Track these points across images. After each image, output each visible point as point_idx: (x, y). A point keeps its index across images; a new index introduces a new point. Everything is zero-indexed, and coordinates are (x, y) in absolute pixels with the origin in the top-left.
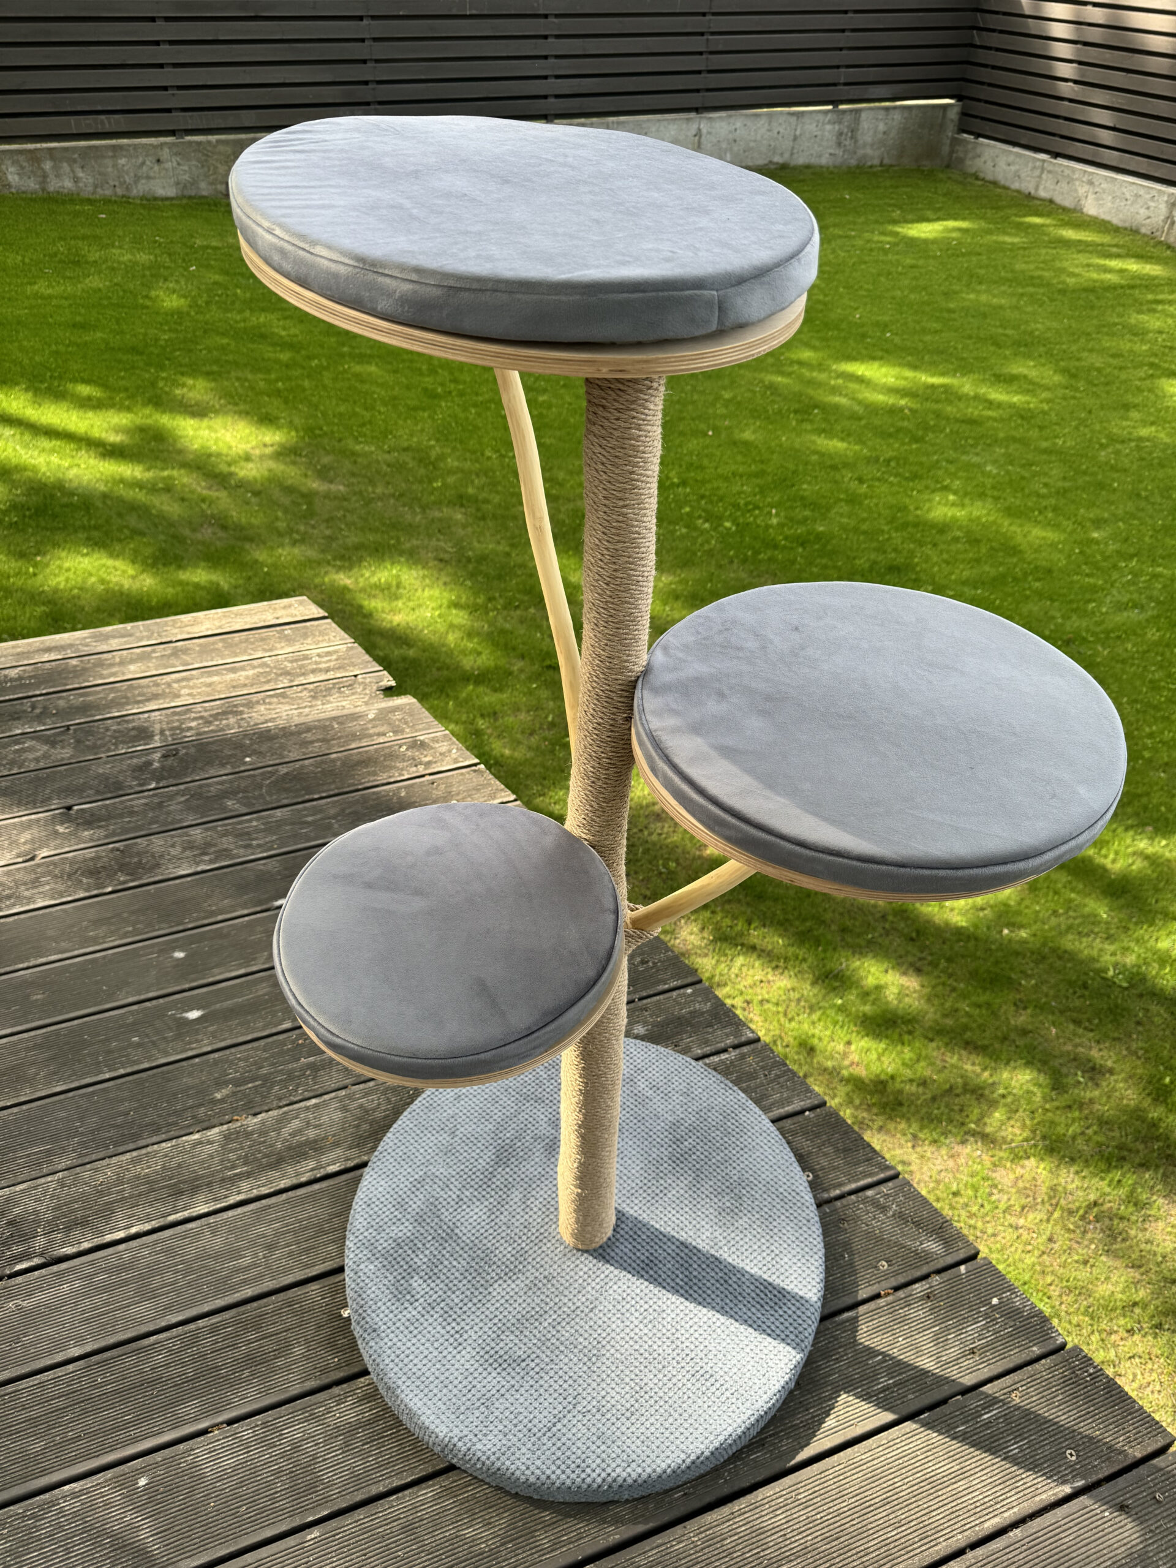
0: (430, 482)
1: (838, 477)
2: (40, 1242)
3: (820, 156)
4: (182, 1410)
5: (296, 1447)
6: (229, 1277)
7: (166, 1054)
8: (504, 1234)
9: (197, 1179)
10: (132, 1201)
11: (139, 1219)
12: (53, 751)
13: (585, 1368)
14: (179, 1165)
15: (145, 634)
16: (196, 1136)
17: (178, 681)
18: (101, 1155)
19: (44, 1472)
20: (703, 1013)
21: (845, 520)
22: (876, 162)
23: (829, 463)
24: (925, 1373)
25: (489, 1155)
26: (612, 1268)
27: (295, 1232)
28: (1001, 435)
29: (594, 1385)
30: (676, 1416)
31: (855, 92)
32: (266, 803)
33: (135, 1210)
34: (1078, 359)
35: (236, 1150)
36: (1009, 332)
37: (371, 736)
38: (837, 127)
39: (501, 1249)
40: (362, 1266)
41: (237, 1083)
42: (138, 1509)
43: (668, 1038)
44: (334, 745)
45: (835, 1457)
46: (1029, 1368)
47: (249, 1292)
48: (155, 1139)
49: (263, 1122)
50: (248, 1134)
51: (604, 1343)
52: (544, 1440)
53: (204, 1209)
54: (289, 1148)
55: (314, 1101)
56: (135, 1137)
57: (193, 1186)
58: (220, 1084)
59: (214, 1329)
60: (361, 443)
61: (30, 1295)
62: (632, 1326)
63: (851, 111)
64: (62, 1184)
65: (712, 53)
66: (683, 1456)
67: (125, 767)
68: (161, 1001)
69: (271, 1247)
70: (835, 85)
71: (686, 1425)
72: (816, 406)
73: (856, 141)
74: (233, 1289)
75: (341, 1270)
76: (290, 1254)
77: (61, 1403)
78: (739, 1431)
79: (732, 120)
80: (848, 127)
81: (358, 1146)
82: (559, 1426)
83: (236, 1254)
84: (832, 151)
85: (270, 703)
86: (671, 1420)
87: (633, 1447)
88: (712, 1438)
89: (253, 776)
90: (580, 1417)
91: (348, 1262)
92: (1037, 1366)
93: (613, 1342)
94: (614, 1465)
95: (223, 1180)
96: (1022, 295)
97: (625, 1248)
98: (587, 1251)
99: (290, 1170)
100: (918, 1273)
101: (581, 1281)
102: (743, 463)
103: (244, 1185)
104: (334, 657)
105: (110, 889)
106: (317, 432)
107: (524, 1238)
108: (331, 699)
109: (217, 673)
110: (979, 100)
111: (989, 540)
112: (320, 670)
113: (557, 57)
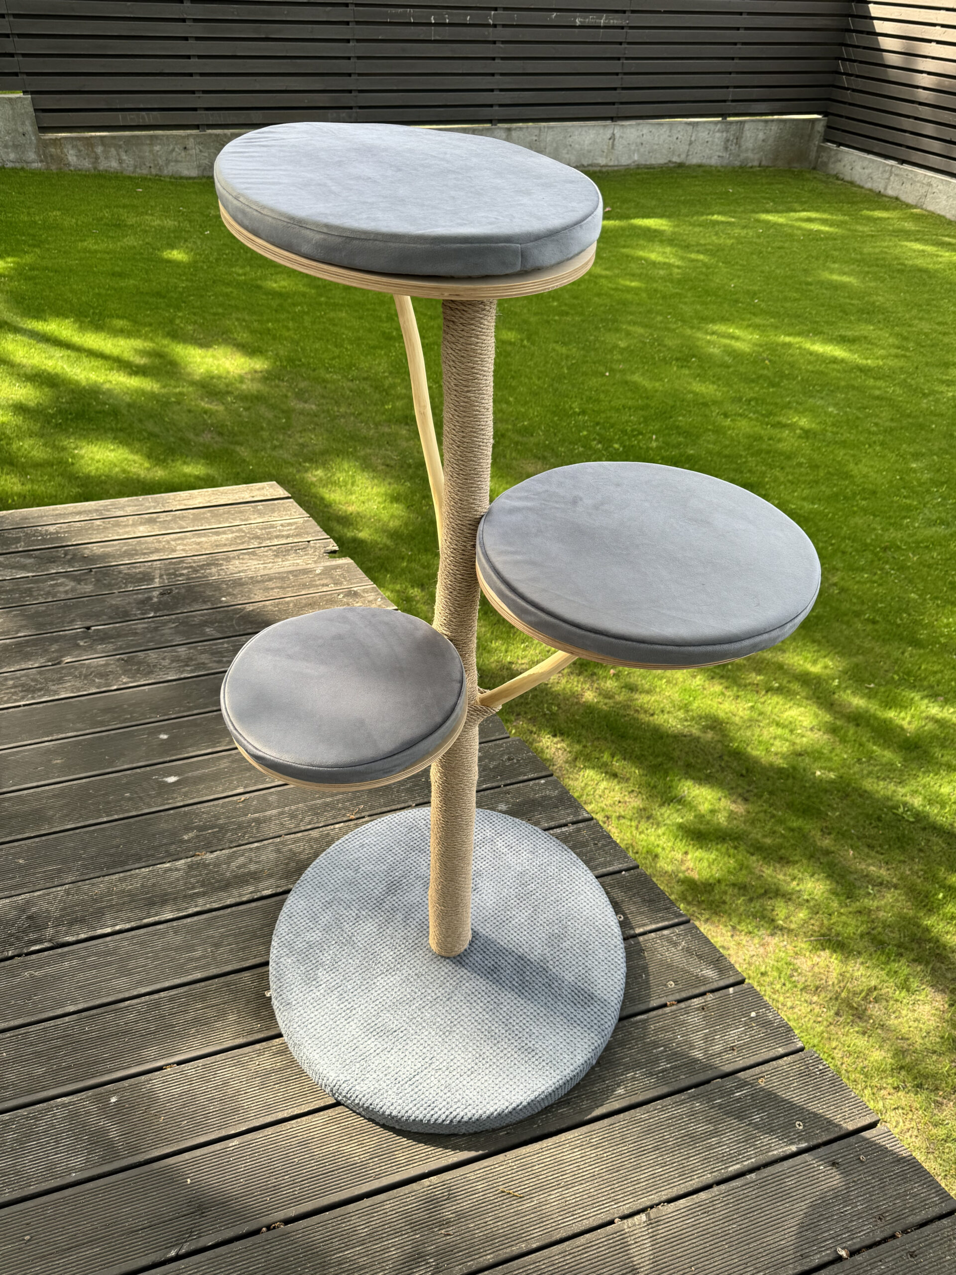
0: (383, 405)
1: (707, 412)
2: (50, 932)
3: (711, 158)
4: (145, 1053)
5: (225, 1084)
6: (185, 964)
7: (150, 806)
8: (388, 943)
9: (166, 895)
10: (118, 908)
11: (122, 920)
12: (79, 586)
13: (440, 1039)
14: (154, 885)
15: (152, 504)
16: (168, 865)
17: (175, 540)
18: (97, 874)
19: (44, 1088)
20: (551, 798)
21: (711, 446)
22: (756, 163)
23: (701, 401)
24: (696, 1061)
25: (382, 887)
26: (466, 971)
27: (235, 935)
28: (843, 383)
29: (446, 1051)
30: (505, 1076)
31: (741, 107)
32: (235, 631)
33: (119, 914)
34: (910, 326)
35: (196, 876)
36: (855, 302)
37: (317, 586)
38: (725, 135)
39: (385, 953)
40: (282, 960)
41: (201, 829)
42: (110, 1117)
43: (523, 814)
44: (288, 592)
45: (622, 1115)
46: (774, 1063)
47: (199, 975)
48: (137, 865)
49: (217, 857)
50: (206, 866)
51: (455, 1023)
52: (407, 1086)
53: (170, 916)
54: (236, 877)
55: (256, 845)
56: (124, 863)
57: (164, 900)
58: (188, 829)
59: (172, 999)
60: (331, 372)
61: (40, 967)
62: (477, 1012)
63: (737, 122)
64: (67, 892)
65: (625, 74)
66: (507, 1104)
67: (131, 601)
68: (148, 768)
69: (217, 945)
70: (725, 101)
71: (511, 1083)
72: (694, 356)
73: (740, 147)
74: (188, 972)
75: (267, 964)
76: (231, 951)
77: (59, 1043)
78: (550, 1090)
79: (640, 128)
80: (734, 135)
81: (286, 878)
82: (417, 1077)
83: (191, 948)
84: (721, 154)
85: (243, 559)
86: (500, 1079)
87: (471, 1095)
88: (529, 1093)
89: (227, 611)
90: (433, 1072)
91: (272, 958)
92: (780, 1061)
93: (462, 1023)
94: (455, 1107)
95: (185, 896)
96: (868, 273)
97: (477, 957)
98: (448, 958)
99: (235, 892)
100: (697, 991)
101: (442, 978)
102: (633, 399)
103: (201, 901)
104: (293, 527)
105: (115, 687)
106: (297, 363)
107: (403, 946)
108: (289, 558)
109: (205, 535)
110: (841, 116)
111: (826, 466)
112: (283, 536)
113: (502, 74)
